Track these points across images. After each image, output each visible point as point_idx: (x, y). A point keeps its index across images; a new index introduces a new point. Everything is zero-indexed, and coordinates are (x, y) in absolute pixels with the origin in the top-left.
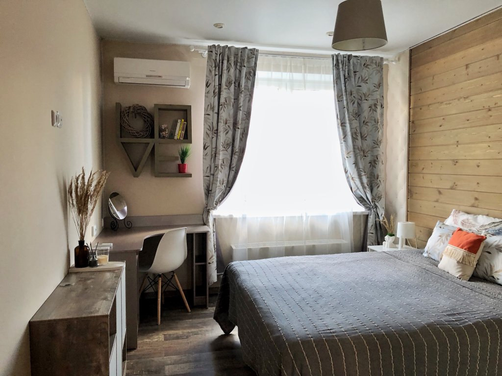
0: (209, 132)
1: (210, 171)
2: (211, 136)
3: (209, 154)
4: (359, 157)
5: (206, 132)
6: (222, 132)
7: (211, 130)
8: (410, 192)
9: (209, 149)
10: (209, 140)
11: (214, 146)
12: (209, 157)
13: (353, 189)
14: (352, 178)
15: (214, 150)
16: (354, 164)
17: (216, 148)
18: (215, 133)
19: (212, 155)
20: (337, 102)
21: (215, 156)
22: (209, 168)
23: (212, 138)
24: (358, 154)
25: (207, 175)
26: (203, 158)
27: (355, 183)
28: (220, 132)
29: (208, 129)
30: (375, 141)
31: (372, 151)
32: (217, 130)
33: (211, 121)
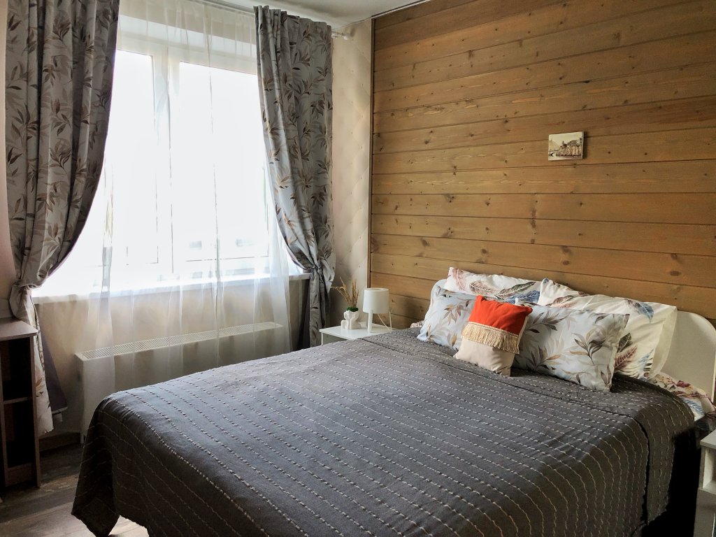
0: (18, 125)
1: (26, 206)
2: (23, 133)
3: (22, 171)
4: (300, 188)
5: (13, 126)
6: (50, 128)
7: (25, 121)
8: (375, 244)
9: (20, 163)
10: (19, 143)
11: (33, 155)
12: (20, 179)
13: (288, 239)
14: (289, 221)
15: (34, 163)
16: (292, 198)
17: (38, 159)
18: (35, 129)
19: (28, 174)
20: (264, 92)
21: (37, 177)
22: (22, 203)
23: (28, 138)
24: (299, 183)
25: (18, 216)
26: (8, 181)
27: (293, 230)
28: (46, 127)
29: (17, 119)
30: (321, 162)
31: (317, 179)
32: (39, 122)
33: (23, 103)
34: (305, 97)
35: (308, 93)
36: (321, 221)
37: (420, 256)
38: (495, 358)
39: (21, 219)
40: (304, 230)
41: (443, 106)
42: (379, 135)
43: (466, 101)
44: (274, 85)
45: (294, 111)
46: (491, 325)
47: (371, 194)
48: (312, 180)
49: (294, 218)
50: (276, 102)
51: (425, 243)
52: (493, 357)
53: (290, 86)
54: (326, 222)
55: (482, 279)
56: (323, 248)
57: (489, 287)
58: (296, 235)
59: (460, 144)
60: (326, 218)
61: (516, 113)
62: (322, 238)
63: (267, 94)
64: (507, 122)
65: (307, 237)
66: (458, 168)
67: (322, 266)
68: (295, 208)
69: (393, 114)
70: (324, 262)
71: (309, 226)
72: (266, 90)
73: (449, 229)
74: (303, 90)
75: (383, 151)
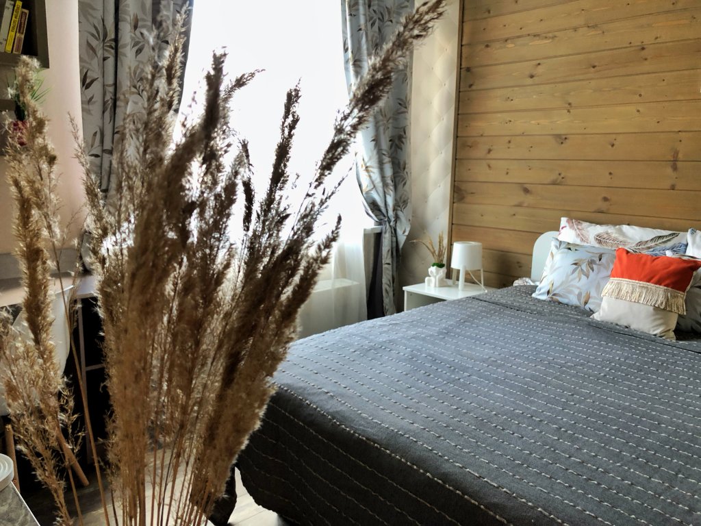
0: (94, 43)
1: (102, 142)
2: (100, 53)
3: (98, 98)
5: (89, 44)
6: (129, 47)
7: (102, 38)
8: (458, 192)
9: (96, 88)
10: (95, 64)
11: (110, 80)
12: (96, 108)
15: (111, 89)
16: (373, 140)
17: (115, 84)
18: (112, 48)
19: (105, 103)
20: (348, 17)
21: (115, 106)
22: (98, 136)
23: (105, 59)
25: (94, 152)
26: (83, 110)
28: (125, 46)
29: (93, 35)
31: (396, 119)
32: (116, 40)
33: (99, 15)
34: (388, 26)
35: (391, 21)
36: (399, 168)
37: (520, 205)
38: (655, 320)
39: (97, 156)
40: (383, 177)
41: (556, 34)
42: (468, 70)
43: (588, 27)
44: (358, 10)
45: (378, 41)
46: (649, 281)
47: (456, 137)
48: (391, 121)
49: (373, 163)
50: (360, 30)
51: (526, 191)
52: (653, 318)
53: (374, 11)
54: (404, 169)
55: (611, 230)
56: (401, 198)
57: (621, 238)
58: (373, 182)
59: (577, 77)
60: (405, 164)
61: (657, 38)
62: (400, 186)
63: (351, 20)
64: (643, 49)
65: (385, 185)
66: (573, 105)
67: (397, 218)
68: (375, 152)
69: (487, 46)
70: (400, 213)
71: (389, 172)
72: (351, 15)
73: (560, 174)
74: (386, 17)
75: (474, 87)
